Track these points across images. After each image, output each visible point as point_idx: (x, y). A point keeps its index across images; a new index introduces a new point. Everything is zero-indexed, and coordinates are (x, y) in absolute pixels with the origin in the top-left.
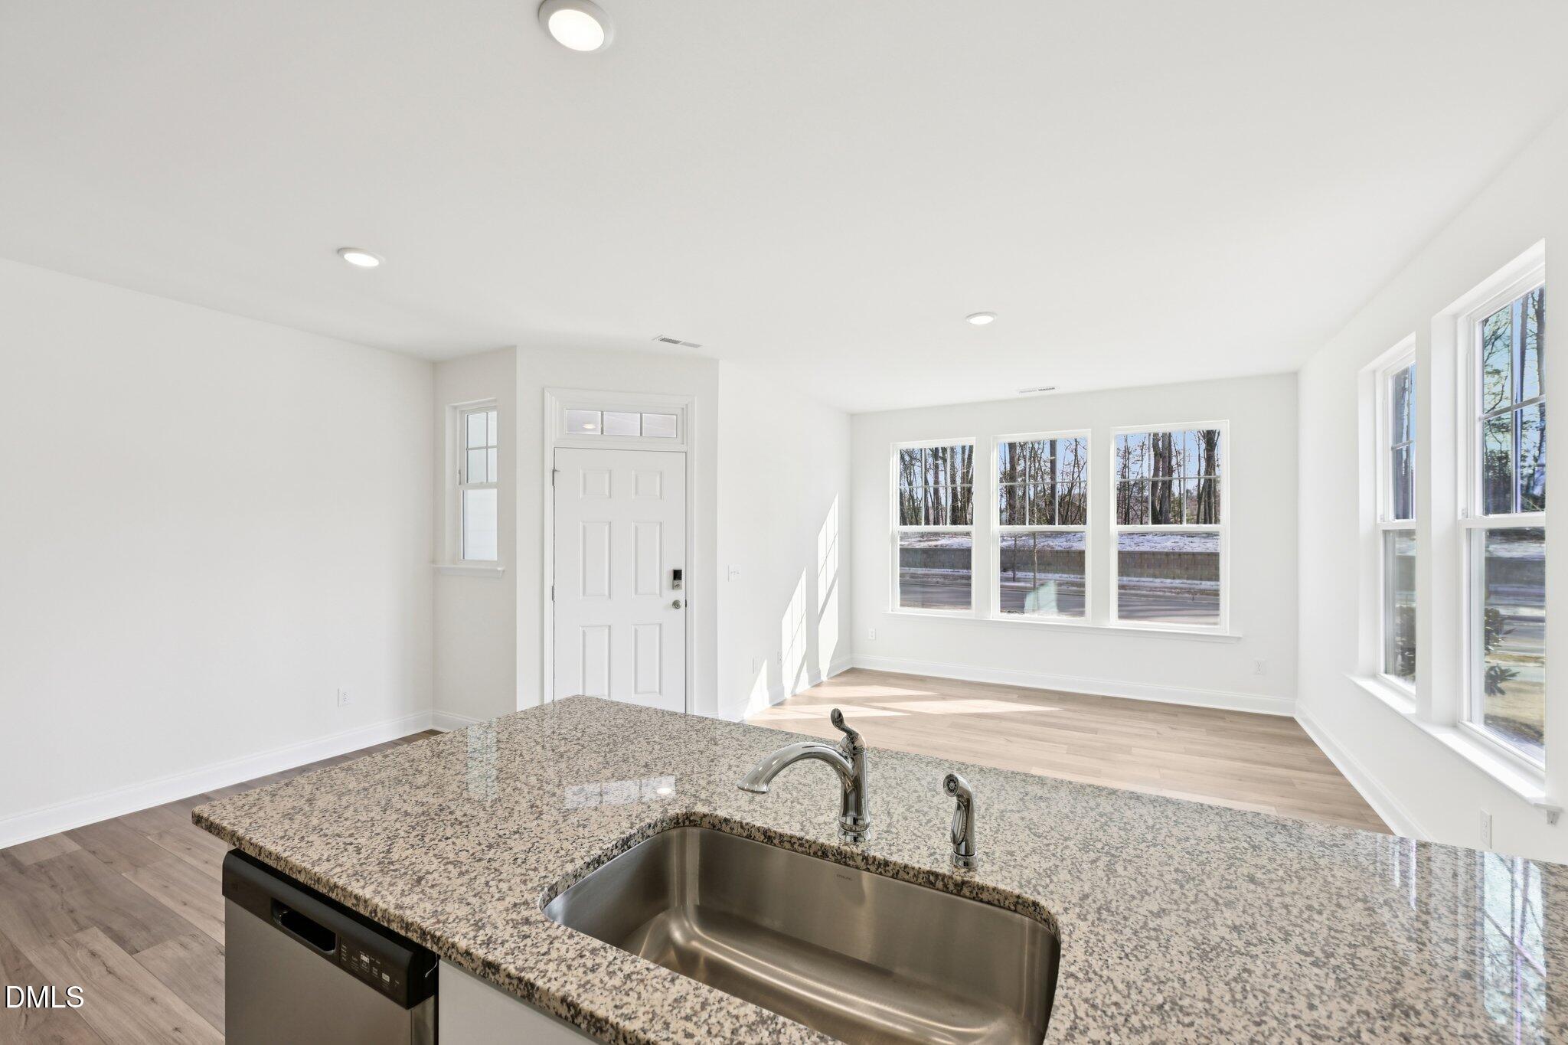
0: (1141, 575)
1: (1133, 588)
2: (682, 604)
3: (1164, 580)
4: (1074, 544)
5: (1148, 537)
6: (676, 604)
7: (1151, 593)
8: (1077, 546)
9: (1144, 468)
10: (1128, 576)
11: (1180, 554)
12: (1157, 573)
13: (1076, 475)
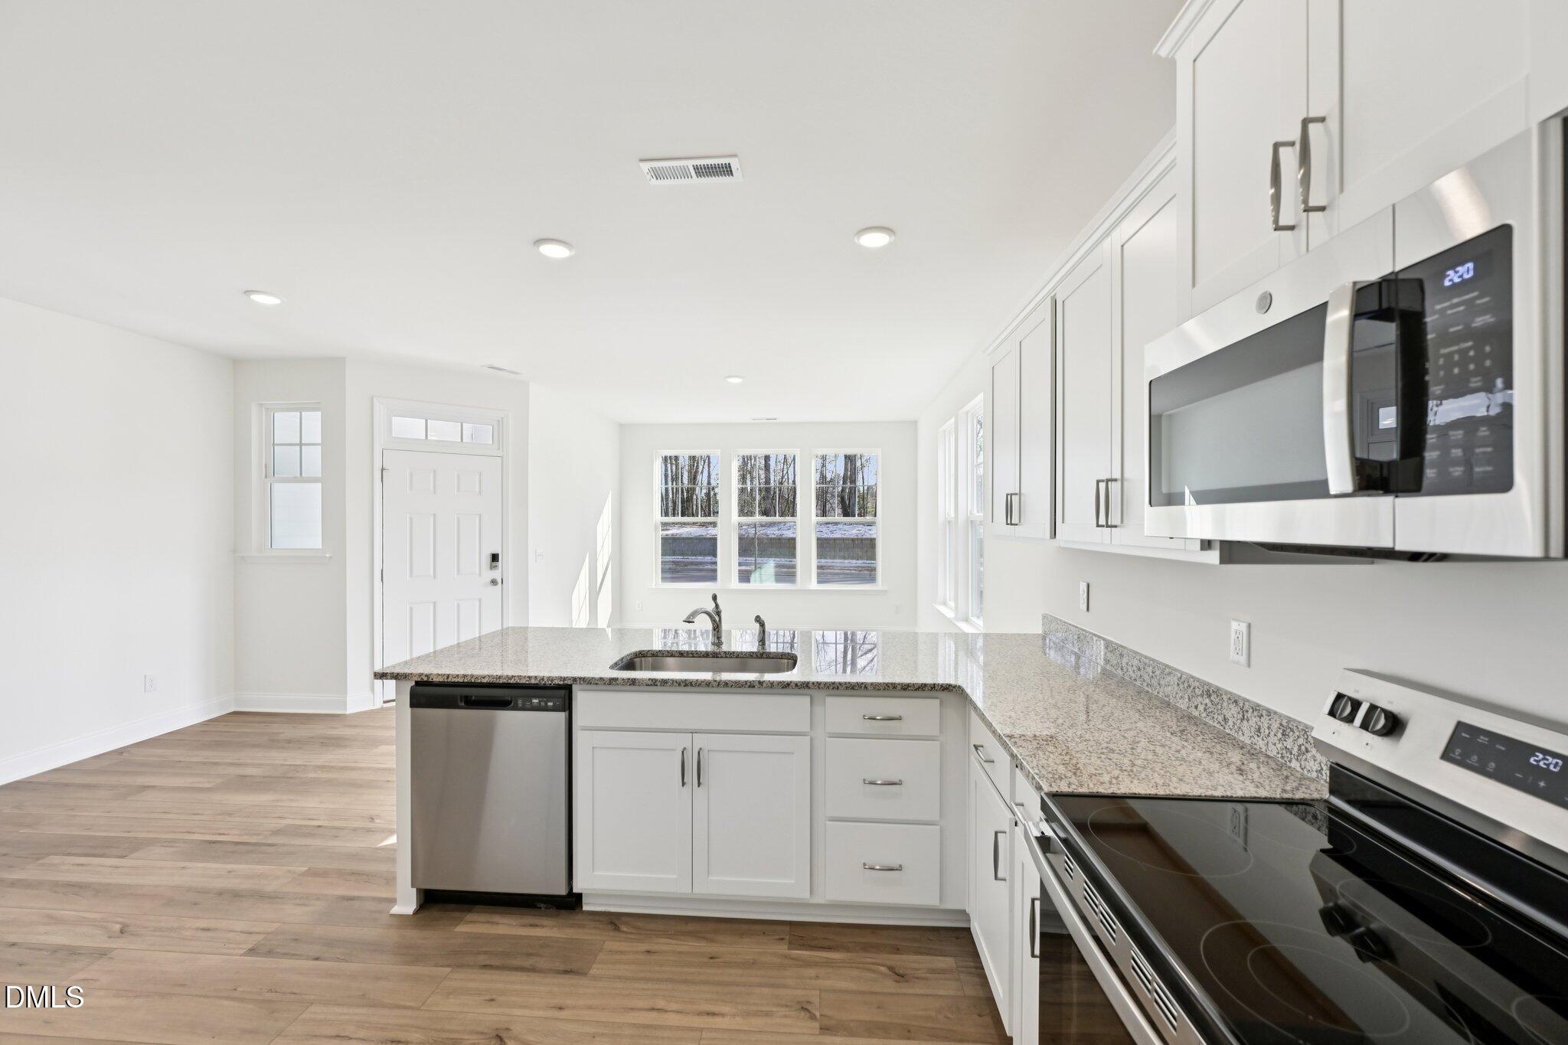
0: (834, 558)
1: (829, 567)
2: (500, 581)
3: (850, 561)
4: (784, 532)
5: (840, 526)
6: (494, 582)
7: (842, 571)
8: (788, 534)
9: (837, 469)
10: (825, 558)
11: (862, 540)
12: (846, 555)
13: (785, 472)
